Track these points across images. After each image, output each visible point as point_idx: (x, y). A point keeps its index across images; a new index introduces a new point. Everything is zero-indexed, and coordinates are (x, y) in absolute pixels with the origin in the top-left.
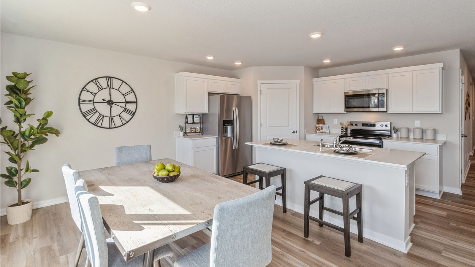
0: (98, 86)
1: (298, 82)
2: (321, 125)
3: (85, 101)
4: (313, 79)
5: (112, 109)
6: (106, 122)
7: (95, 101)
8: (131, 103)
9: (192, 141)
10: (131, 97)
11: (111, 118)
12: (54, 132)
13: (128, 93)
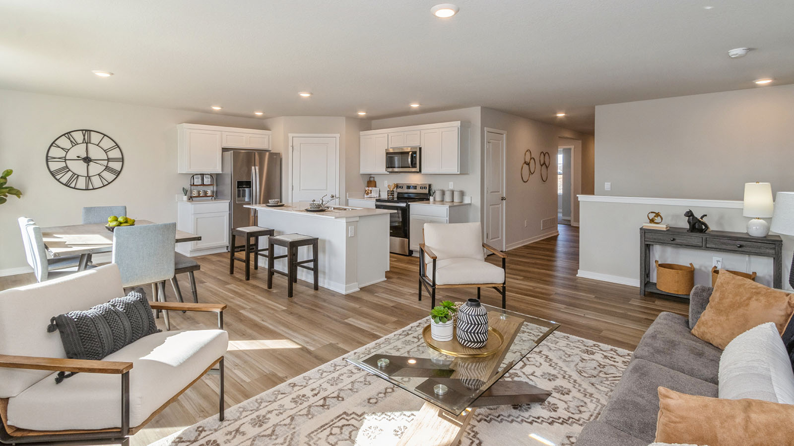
0: (71, 141)
1: (338, 135)
2: (370, 189)
3: (55, 158)
4: (361, 132)
5: (90, 167)
6: (81, 183)
7: (67, 158)
8: (115, 160)
9: (193, 205)
10: (115, 154)
11: (88, 178)
12: (15, 192)
13: (111, 149)
